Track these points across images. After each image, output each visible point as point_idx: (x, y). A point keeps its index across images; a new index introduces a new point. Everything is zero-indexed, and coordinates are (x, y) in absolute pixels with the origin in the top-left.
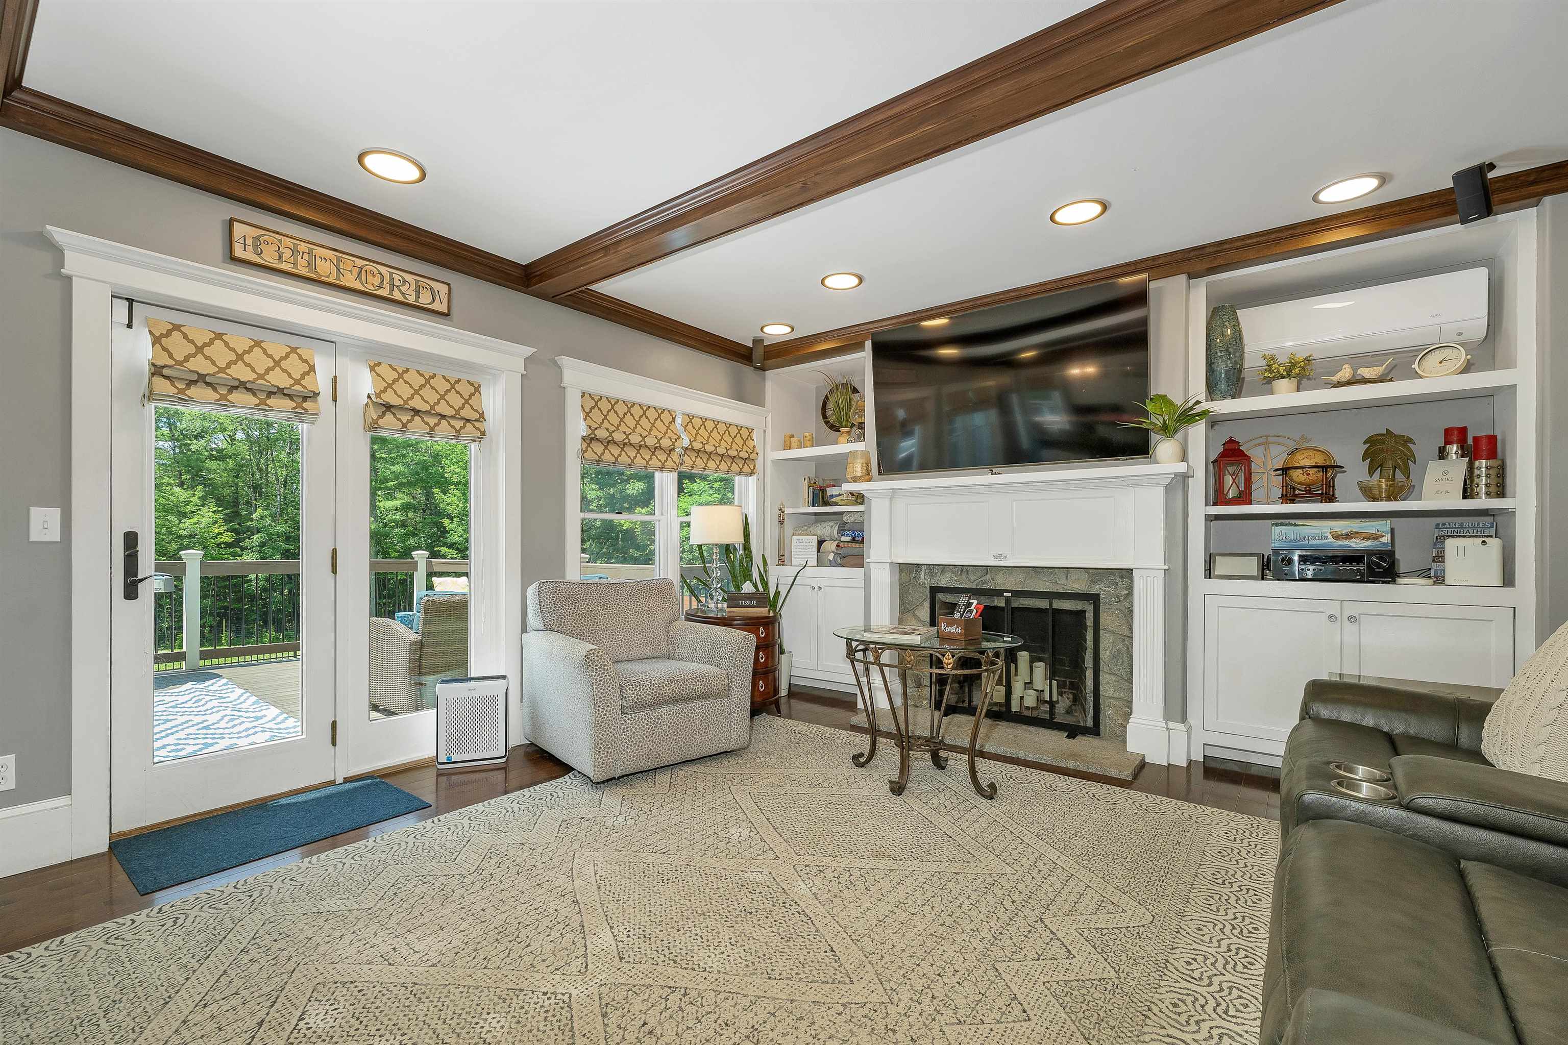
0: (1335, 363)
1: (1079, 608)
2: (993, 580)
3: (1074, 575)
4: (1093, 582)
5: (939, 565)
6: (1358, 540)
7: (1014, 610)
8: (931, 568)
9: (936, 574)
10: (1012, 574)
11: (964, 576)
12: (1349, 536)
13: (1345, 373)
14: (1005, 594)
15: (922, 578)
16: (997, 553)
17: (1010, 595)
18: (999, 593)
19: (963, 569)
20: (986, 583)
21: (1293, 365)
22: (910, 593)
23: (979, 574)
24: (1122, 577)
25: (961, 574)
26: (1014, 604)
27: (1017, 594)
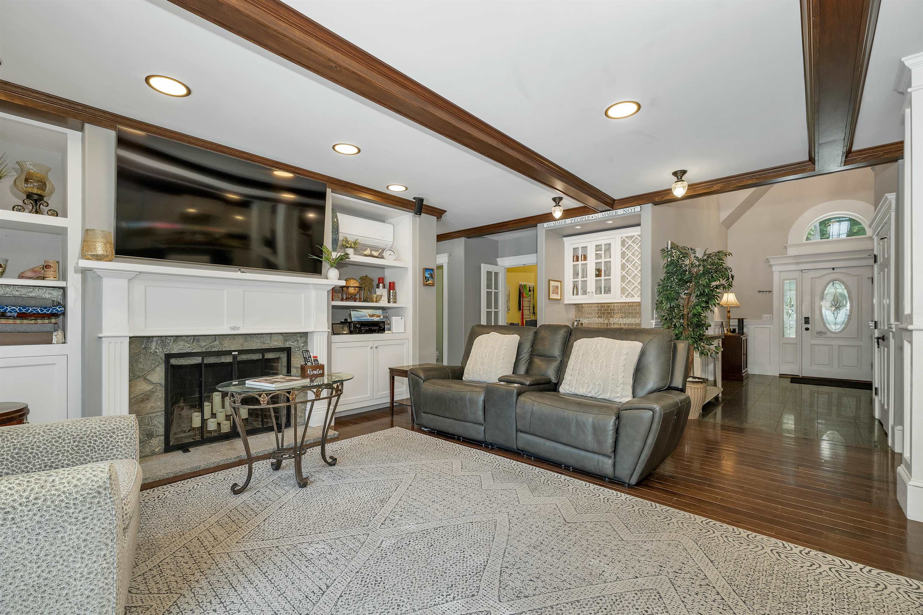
0: (365, 247)
1: (277, 356)
2: (221, 344)
3: (275, 338)
4: (286, 340)
5: (172, 336)
6: (375, 317)
7: (239, 362)
8: (163, 339)
9: (169, 343)
10: (235, 339)
11: (195, 344)
12: (373, 316)
13: (368, 252)
14: (233, 353)
15: (153, 347)
16: (232, 326)
17: (237, 353)
18: (229, 353)
19: (195, 338)
20: (214, 347)
21: (355, 243)
22: (141, 362)
23: (210, 341)
24: (301, 337)
25: (193, 342)
26: (239, 359)
27: (241, 352)
